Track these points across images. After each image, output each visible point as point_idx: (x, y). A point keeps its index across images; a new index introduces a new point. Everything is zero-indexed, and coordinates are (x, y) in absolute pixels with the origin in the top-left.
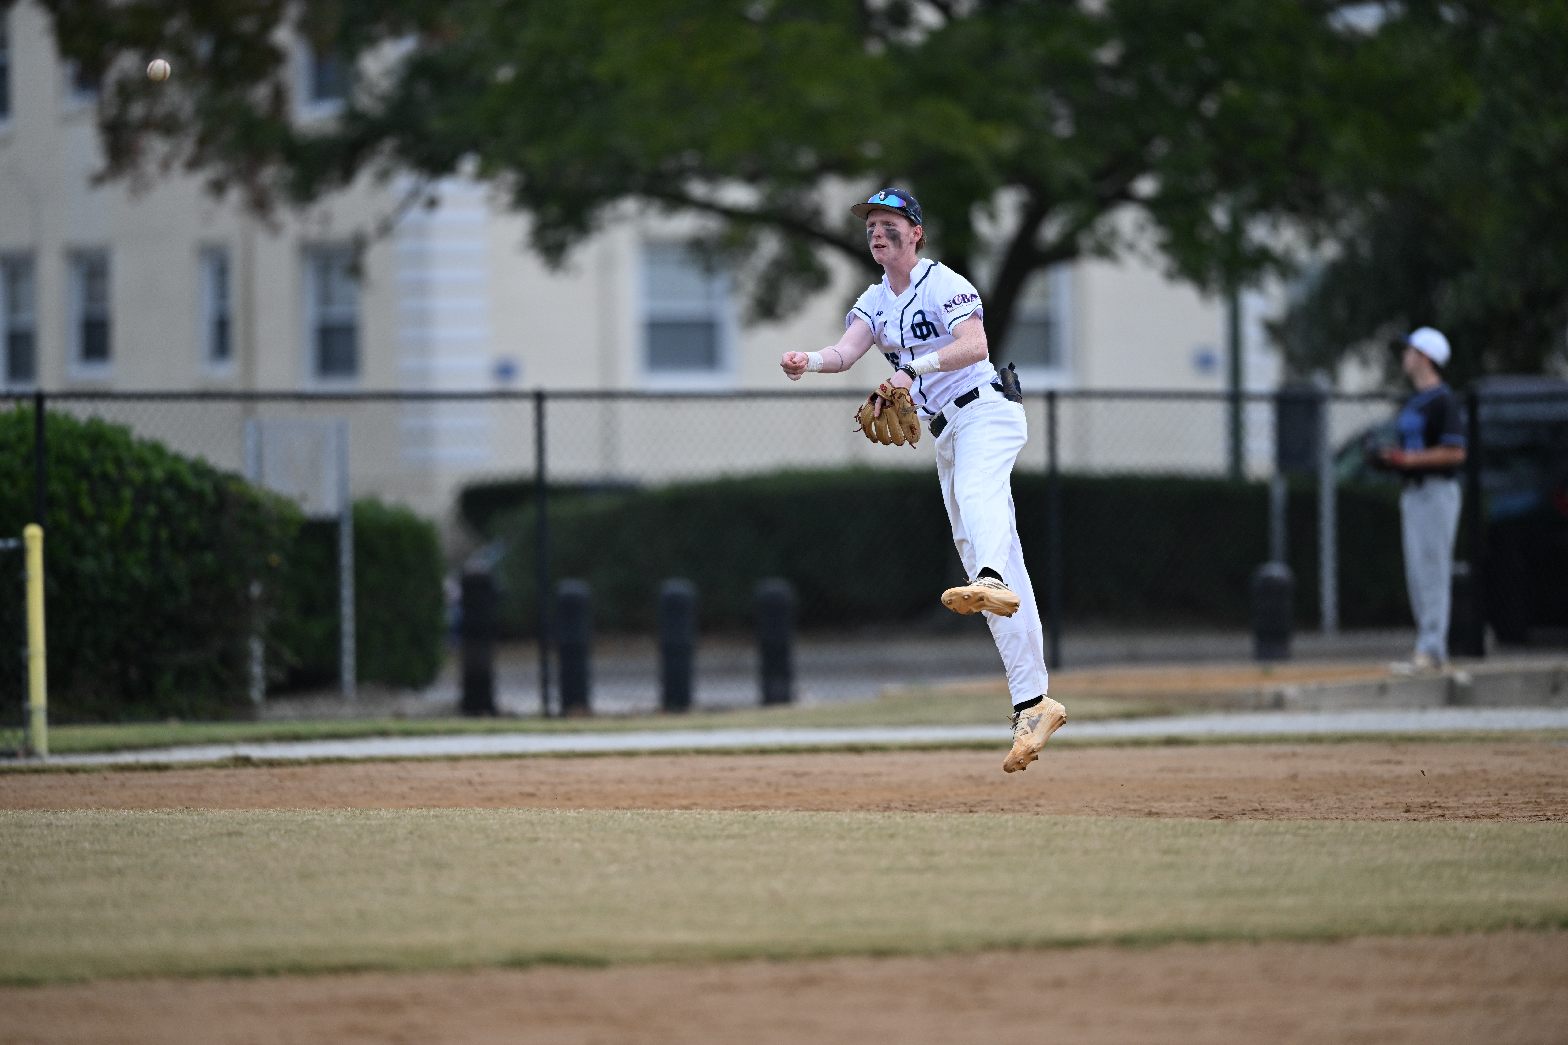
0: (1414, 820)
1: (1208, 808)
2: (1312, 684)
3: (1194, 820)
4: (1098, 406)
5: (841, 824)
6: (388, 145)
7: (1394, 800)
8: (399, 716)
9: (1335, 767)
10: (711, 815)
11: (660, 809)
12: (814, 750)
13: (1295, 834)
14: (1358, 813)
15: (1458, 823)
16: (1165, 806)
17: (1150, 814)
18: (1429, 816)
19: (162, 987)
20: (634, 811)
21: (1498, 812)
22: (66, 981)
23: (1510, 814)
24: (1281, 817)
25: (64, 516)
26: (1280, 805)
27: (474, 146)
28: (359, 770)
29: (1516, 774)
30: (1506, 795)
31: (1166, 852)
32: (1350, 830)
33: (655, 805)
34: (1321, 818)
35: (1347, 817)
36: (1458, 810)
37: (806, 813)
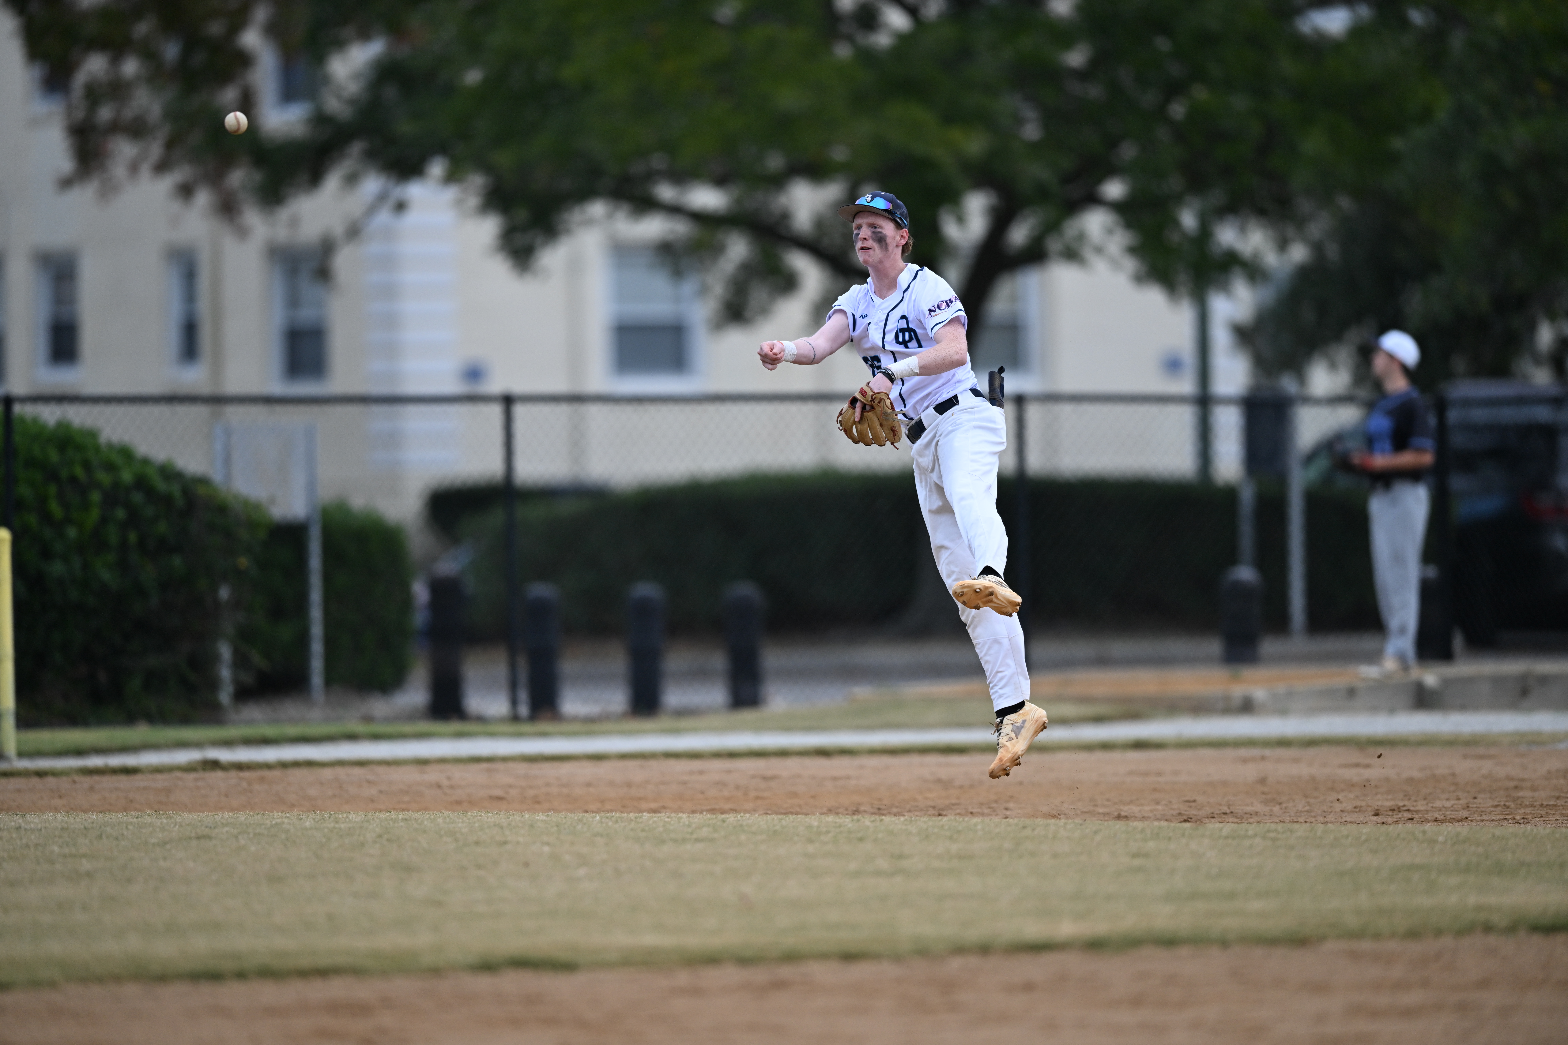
0: (1383, 823)
1: (1177, 812)
2: (1281, 688)
3: (1163, 824)
4: (1066, 410)
5: (809, 827)
6: (357, 148)
7: (1363, 804)
8: (368, 719)
9: (1303, 770)
10: (680, 818)
11: (628, 813)
12: (783, 753)
13: (1264, 838)
14: (1327, 817)
15: (1427, 826)
16: (1134, 809)
17: (1119, 817)
18: (1398, 819)
19: (131, 990)
20: (603, 814)
21: (1467, 816)
22: (36, 984)
23: (1479, 818)
24: (1251, 820)
25: (32, 520)
26: (1249, 809)
27: (442, 149)
28: (328, 773)
29: (1485, 777)
30: (1475, 798)
31: (1135, 855)
32: (1319, 834)
33: (624, 808)
34: (1290, 821)
35: (1316, 820)
36: (1427, 814)
37: (775, 817)
